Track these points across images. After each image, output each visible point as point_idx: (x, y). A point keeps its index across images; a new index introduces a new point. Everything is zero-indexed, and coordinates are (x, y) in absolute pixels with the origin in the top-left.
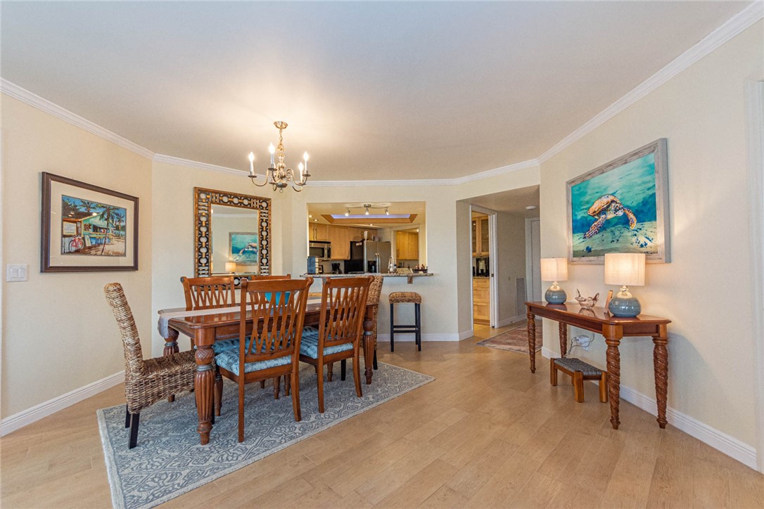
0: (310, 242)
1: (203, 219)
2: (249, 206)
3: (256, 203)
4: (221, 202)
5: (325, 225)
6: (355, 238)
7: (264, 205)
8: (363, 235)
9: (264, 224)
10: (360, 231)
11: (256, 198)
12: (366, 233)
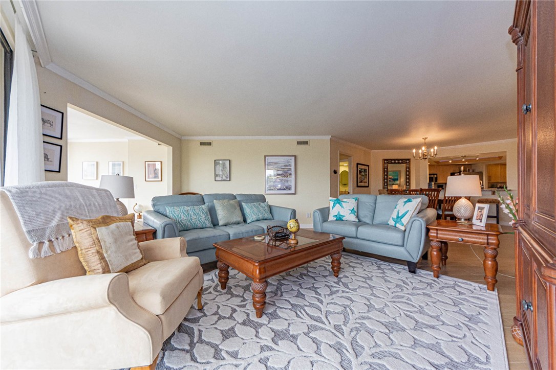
0: (429, 174)
1: (386, 170)
2: (402, 163)
3: (404, 161)
4: (392, 163)
5: (434, 165)
6: (454, 170)
7: (408, 161)
8: (460, 169)
9: (408, 169)
10: (458, 166)
11: (404, 159)
12: (462, 168)
